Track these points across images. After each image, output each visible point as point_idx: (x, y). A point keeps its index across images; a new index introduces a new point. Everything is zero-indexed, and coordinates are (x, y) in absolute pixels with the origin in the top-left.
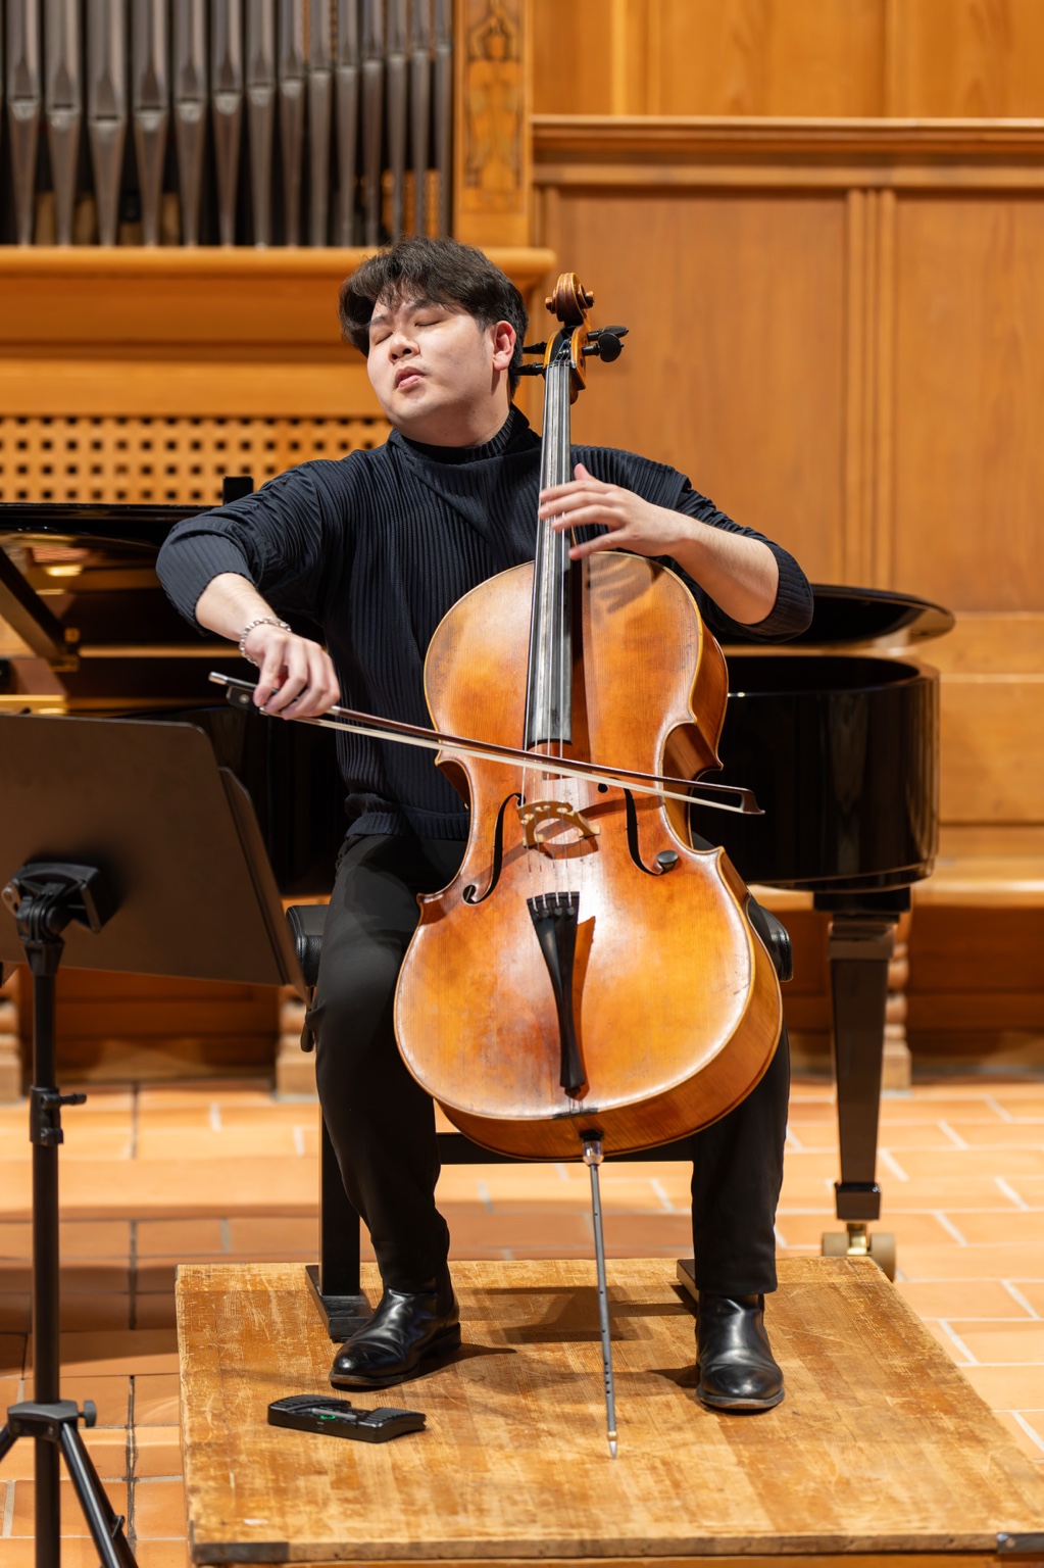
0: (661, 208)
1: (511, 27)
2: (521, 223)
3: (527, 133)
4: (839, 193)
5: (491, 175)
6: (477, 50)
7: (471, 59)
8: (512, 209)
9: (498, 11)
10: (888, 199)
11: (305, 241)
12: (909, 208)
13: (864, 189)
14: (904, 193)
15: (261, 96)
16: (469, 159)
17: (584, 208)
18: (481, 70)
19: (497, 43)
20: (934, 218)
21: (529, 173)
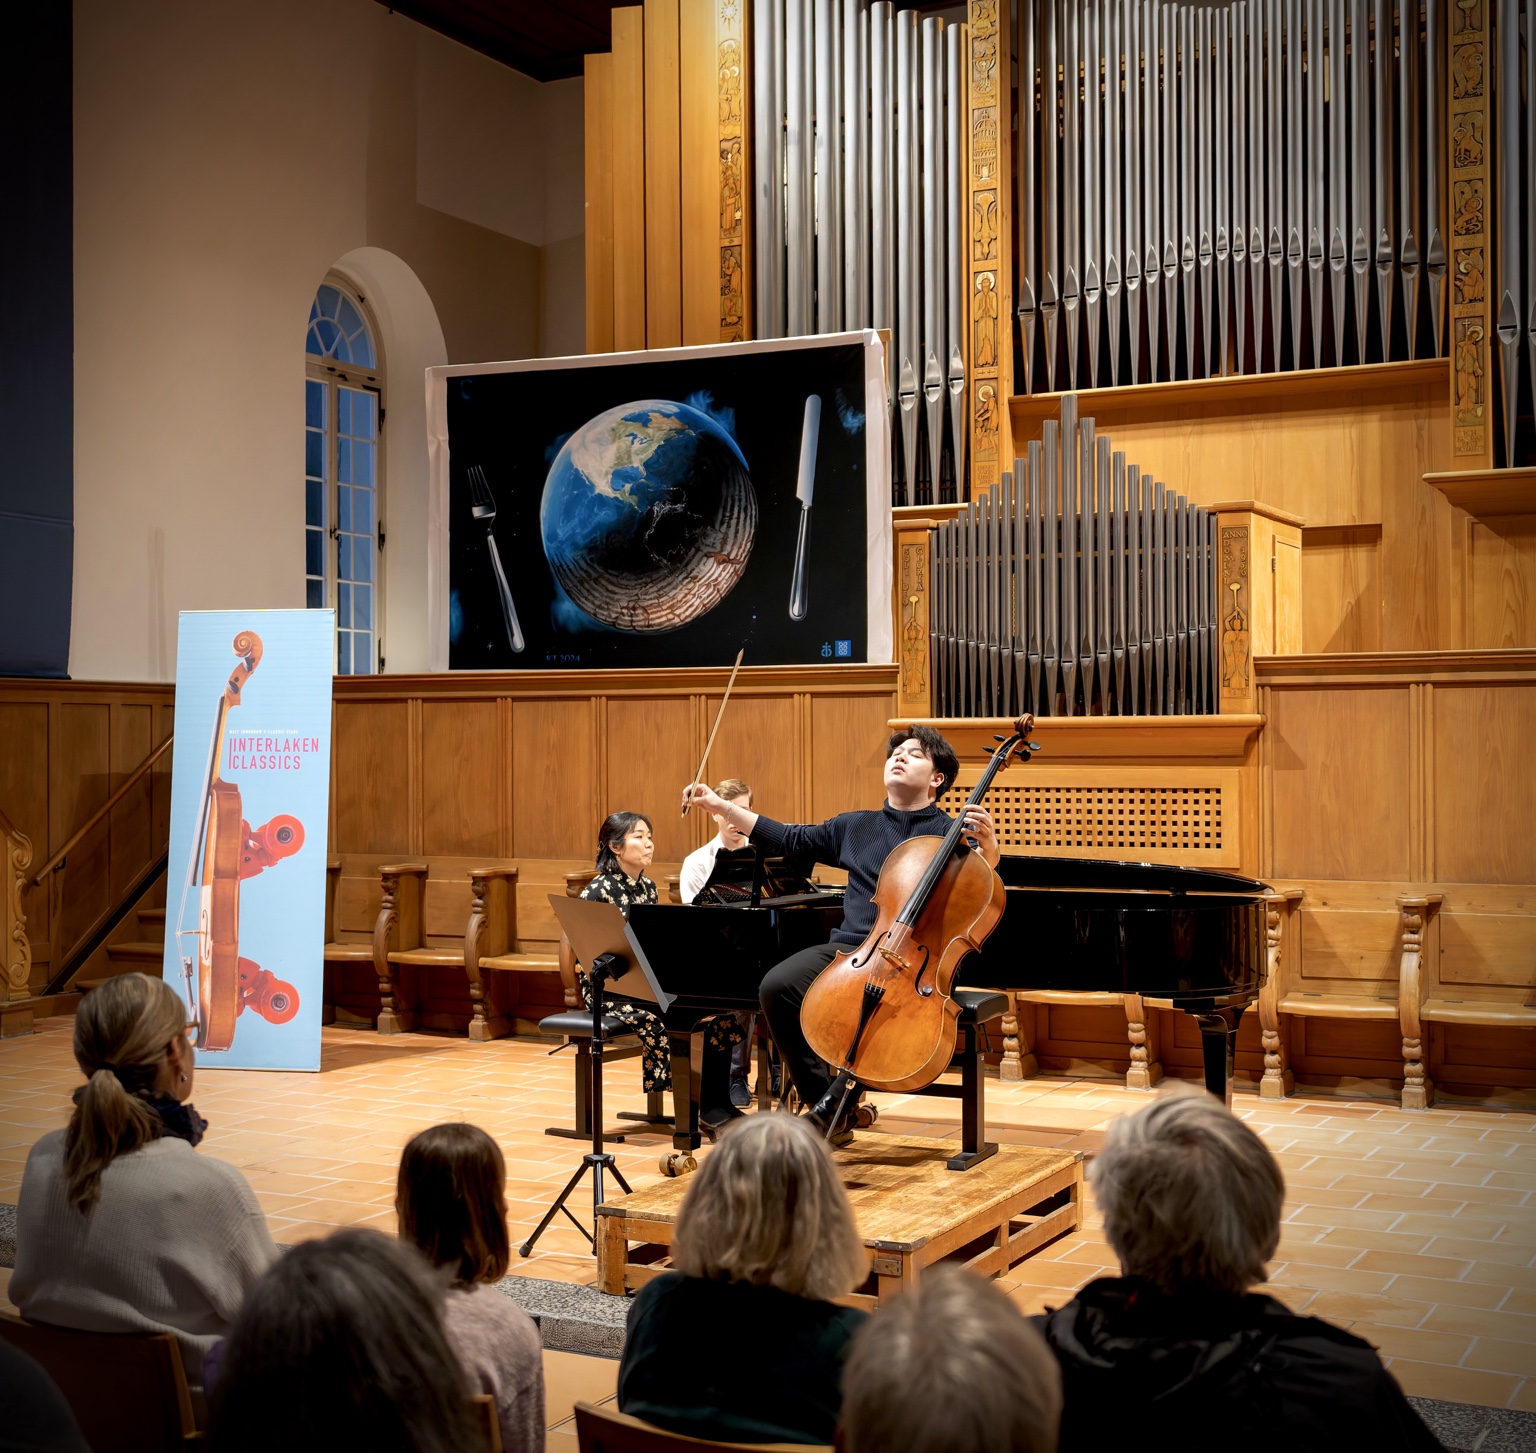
0: (1320, 693)
1: (1244, 617)
2: (1250, 702)
3: (1251, 661)
4: (1405, 685)
5: (1234, 682)
6: (1228, 626)
7: (1225, 631)
8: (1245, 696)
9: (1238, 609)
10: (1429, 687)
11: (1154, 712)
12: (1440, 691)
13: (1417, 683)
14: (1436, 684)
15: (1134, 650)
16: (1225, 676)
17: (1283, 694)
18: (1230, 635)
19: (1237, 623)
20: (1453, 696)
21: (1253, 680)
